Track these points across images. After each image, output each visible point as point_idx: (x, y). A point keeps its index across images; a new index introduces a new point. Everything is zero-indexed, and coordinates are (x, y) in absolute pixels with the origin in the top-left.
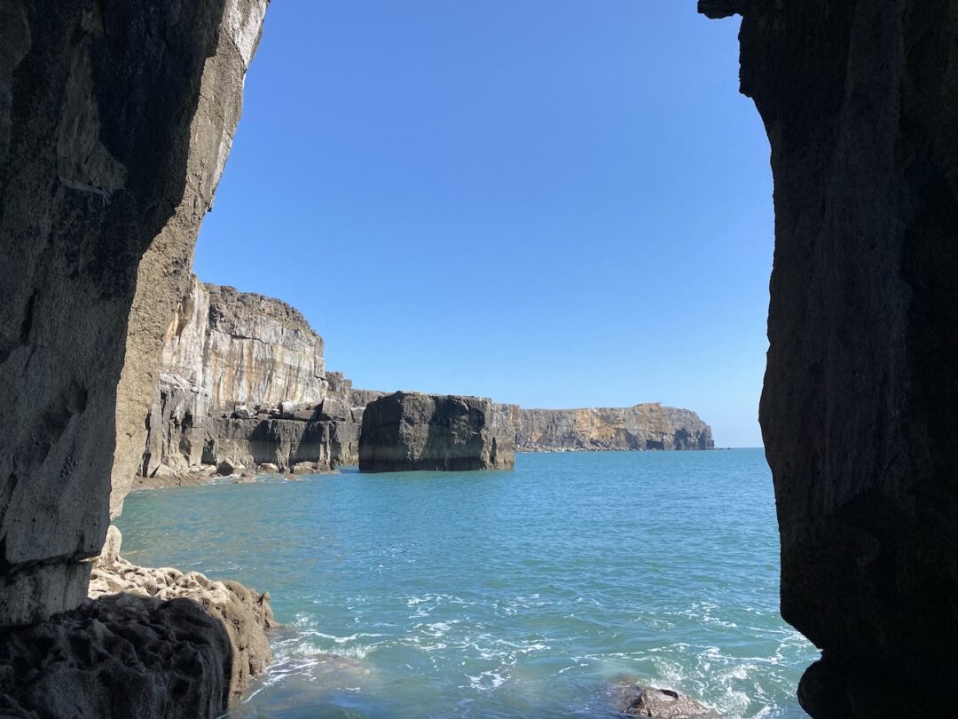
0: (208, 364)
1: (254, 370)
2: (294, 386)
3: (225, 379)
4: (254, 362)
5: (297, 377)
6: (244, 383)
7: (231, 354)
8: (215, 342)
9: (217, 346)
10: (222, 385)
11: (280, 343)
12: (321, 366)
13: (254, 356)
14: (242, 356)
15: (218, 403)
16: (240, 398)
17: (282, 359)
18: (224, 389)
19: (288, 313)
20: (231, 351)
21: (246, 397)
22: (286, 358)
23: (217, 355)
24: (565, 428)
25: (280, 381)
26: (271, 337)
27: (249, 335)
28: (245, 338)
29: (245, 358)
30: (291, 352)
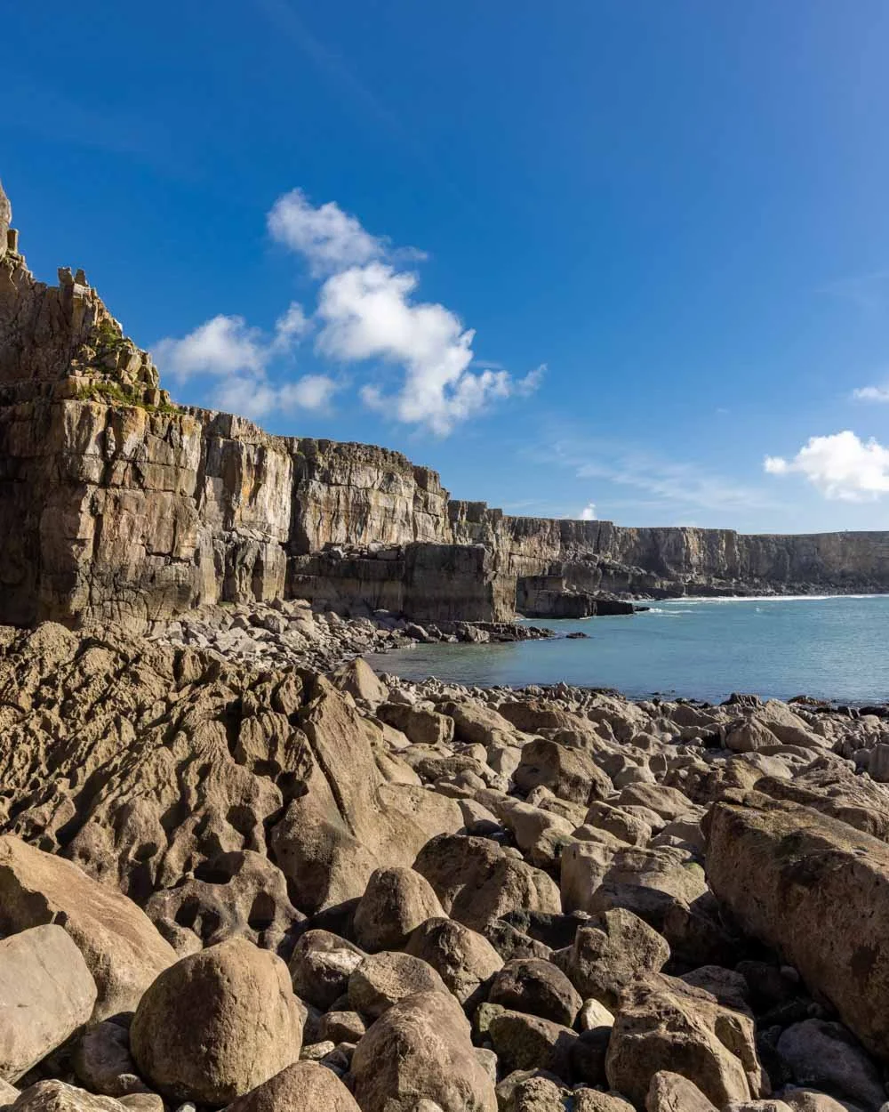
0: (308, 510)
1: (350, 514)
2: (389, 526)
3: (325, 522)
4: (350, 506)
5: (392, 518)
6: (342, 525)
7: (328, 501)
8: (314, 491)
9: (315, 494)
10: (321, 528)
11: (376, 487)
12: (434, 503)
13: (350, 500)
14: (339, 502)
15: (318, 543)
16: (338, 539)
17: (377, 502)
18: (323, 532)
19: (385, 458)
20: (328, 498)
21: (344, 539)
22: (380, 500)
23: (317, 501)
24: (804, 558)
25: (375, 521)
26: (366, 481)
27: (346, 482)
28: (340, 485)
29: (342, 502)
30: (386, 495)
